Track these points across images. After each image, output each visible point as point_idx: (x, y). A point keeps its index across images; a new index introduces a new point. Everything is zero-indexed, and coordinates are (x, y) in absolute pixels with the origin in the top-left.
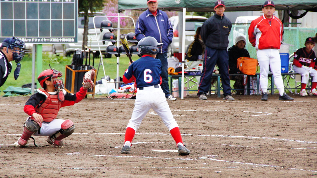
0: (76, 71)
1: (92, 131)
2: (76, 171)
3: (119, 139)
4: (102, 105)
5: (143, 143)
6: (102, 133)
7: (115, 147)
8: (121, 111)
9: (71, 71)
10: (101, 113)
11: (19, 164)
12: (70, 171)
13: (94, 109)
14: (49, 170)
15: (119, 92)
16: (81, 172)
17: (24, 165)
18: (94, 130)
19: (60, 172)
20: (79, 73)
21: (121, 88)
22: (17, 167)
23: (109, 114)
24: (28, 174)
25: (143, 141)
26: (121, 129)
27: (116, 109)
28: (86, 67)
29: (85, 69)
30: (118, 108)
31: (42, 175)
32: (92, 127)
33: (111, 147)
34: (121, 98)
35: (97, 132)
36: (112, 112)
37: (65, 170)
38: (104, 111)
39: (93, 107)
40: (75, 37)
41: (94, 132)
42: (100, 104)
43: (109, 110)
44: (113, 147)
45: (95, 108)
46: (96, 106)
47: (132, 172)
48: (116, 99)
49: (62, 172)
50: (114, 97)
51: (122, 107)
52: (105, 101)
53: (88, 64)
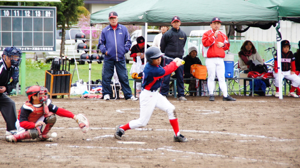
0: (55, 75)
1: (67, 126)
2: (54, 159)
3: (91, 133)
4: (76, 104)
5: (111, 136)
6: (76, 127)
7: (87, 139)
8: (93, 110)
9: (50, 76)
10: (75, 111)
11: (5, 153)
12: (48, 159)
13: (69, 108)
14: (30, 158)
15: (91, 94)
16: (57, 160)
17: (9, 154)
18: (69, 125)
19: (40, 160)
20: (56, 77)
21: (92, 89)
22: (3, 156)
23: (82, 112)
24: (12, 161)
25: (110, 135)
26: (92, 124)
27: (88, 108)
28: (63, 72)
29: (62, 73)
30: (90, 106)
31: (24, 162)
32: (67, 122)
33: (83, 140)
34: (93, 98)
35: (72, 126)
36: (85, 110)
37: (44, 158)
38: (78, 109)
39: (68, 106)
40: (53, 46)
41: (69, 127)
42: (74, 103)
43: (82, 108)
44: (85, 139)
45: (71, 106)
46: (71, 105)
47: (101, 160)
48: (88, 99)
49: (41, 160)
50: (86, 97)
51: (93, 106)
52: (79, 101)
53: (64, 69)
